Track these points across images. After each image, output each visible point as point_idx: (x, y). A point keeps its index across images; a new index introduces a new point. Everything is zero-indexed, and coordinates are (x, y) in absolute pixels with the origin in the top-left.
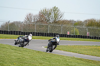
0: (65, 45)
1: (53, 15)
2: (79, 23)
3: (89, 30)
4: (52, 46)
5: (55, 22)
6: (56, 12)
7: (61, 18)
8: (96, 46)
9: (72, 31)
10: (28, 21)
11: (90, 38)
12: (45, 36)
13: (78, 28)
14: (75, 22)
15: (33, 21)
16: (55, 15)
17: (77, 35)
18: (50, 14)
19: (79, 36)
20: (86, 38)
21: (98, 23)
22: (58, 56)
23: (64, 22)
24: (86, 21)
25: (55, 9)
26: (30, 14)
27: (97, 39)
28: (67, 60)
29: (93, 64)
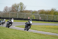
1: (20, 7)
2: (35, 12)
3: (41, 16)
4: (28, 27)
5: (21, 11)
7: (25, 9)
9: (31, 17)
10: (5, 11)
11: (42, 21)
12: (15, 20)
13: (34, 15)
14: (33, 11)
15: (8, 11)
17: (34, 19)
20: (39, 21)
21: (46, 12)
23: (26, 11)
24: (39, 11)
25: (21, 4)
26: (6, 7)
27: (46, 21)
28: (28, 34)
29: (43, 36)
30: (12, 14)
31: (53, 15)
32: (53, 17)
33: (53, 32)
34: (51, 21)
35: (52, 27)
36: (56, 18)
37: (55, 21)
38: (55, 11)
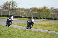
0: (19, 22)
1: (12, 5)
2: (27, 10)
3: (33, 14)
5: (13, 9)
6: (14, 3)
7: (17, 7)
8: (37, 23)
13: (26, 13)
14: (25, 9)
16: (13, 5)
17: (26, 17)
18: (10, 4)
19: (27, 17)
21: (38, 10)
22: (15, 29)
23: (18, 9)
25: (13, 2)
27: (38, 19)
28: (20, 31)
29: (35, 34)
30: (4, 12)
31: (45, 13)
32: (45, 14)
33: (45, 29)
34: (43, 18)
35: (44, 24)
36: (48, 15)
37: (47, 18)
38: (47, 9)
